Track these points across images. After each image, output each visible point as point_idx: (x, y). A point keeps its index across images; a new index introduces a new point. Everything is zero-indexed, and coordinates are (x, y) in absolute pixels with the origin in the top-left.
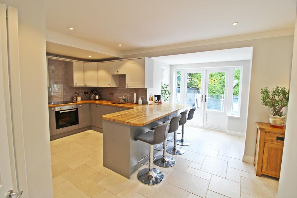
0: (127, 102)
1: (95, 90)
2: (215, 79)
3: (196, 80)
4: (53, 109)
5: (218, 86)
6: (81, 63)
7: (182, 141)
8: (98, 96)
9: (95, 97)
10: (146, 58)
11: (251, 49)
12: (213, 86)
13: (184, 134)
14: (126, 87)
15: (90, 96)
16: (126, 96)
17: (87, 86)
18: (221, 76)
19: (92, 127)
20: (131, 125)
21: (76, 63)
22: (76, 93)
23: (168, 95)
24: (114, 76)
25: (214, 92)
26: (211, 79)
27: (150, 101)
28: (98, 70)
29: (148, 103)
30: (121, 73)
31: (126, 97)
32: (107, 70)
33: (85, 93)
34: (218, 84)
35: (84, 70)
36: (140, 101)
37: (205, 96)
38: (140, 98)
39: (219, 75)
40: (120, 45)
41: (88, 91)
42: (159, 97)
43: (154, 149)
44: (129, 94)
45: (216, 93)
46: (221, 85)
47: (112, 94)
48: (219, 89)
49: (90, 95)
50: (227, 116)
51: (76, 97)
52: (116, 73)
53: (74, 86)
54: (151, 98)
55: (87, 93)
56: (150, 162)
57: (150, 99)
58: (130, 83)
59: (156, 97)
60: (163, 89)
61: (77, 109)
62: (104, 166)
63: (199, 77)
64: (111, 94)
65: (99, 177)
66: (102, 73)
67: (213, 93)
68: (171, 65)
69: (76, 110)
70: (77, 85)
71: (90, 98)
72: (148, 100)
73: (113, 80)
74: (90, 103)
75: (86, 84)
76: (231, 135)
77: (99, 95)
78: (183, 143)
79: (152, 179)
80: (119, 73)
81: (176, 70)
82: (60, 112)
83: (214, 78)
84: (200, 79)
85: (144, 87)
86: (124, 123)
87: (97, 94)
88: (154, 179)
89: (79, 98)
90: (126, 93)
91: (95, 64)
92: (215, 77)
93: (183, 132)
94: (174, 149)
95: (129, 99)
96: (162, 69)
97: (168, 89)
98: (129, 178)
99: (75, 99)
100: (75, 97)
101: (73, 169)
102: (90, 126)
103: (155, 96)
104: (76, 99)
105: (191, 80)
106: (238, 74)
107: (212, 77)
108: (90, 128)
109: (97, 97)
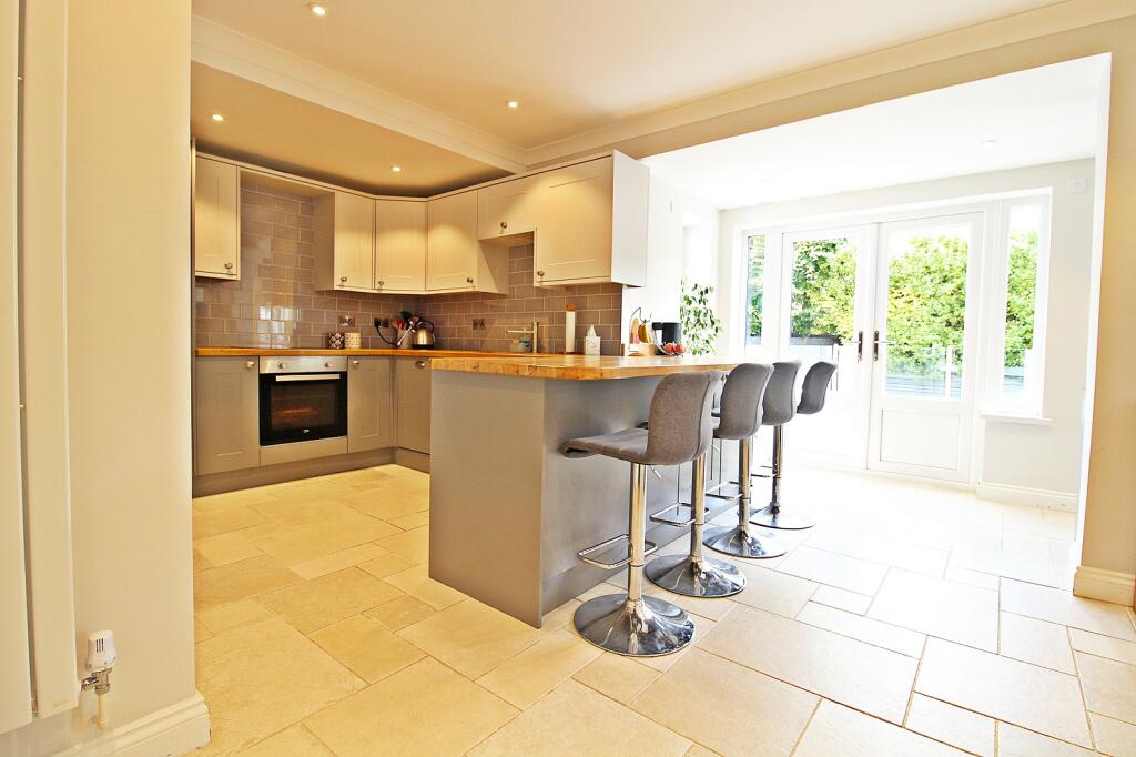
0: (538, 352)
1: (414, 311)
2: (912, 297)
3: (828, 304)
4: (251, 363)
5: (924, 327)
6: (364, 201)
7: (774, 510)
8: (427, 336)
9: (414, 336)
10: (620, 158)
11: (1103, 62)
12: (903, 326)
13: (782, 483)
14: (536, 285)
15: (397, 334)
16: (535, 327)
17: (384, 292)
18: (937, 281)
19: (399, 453)
20: (548, 375)
21: (344, 199)
22: (342, 320)
23: (710, 331)
24: (487, 246)
25: (906, 348)
26: (895, 295)
27: (631, 342)
28: (426, 227)
29: (627, 352)
30: (516, 227)
31: (535, 331)
32: (463, 224)
33: (377, 323)
34: (926, 318)
35: (375, 230)
36: (593, 341)
37: (876, 337)
38: (592, 331)
39: (928, 278)
40: (513, 105)
41: (390, 315)
42: (669, 330)
43: (652, 519)
44: (546, 319)
45: (917, 355)
46: (937, 320)
47: (478, 324)
48: (930, 338)
49: (396, 331)
50: (983, 417)
51: (343, 335)
52: (496, 233)
53: (336, 288)
54: (636, 332)
55: (386, 324)
56: (630, 556)
57: (632, 335)
58: (550, 269)
59: (659, 332)
60: (688, 307)
61: (344, 375)
62: (435, 574)
63: (840, 291)
64: (475, 325)
65: (407, 613)
66: (445, 240)
67: (902, 354)
68: (722, 212)
69: (337, 377)
70: (345, 283)
71: (397, 341)
72: (625, 339)
73: (485, 265)
74: (392, 357)
75: (381, 283)
76: (1003, 501)
77: (430, 332)
78: (779, 516)
79: (639, 626)
80: (509, 231)
81: (744, 232)
82: (278, 379)
83: (905, 293)
84: (843, 297)
85: (610, 276)
86: (518, 371)
87: (422, 327)
88: (645, 629)
89: (354, 340)
90: (537, 315)
91: (415, 206)
92: (909, 286)
93: (776, 469)
94: (740, 535)
95: (546, 340)
96: (685, 228)
97: (708, 306)
98: (537, 626)
99: (338, 342)
100: (338, 335)
101: (308, 578)
102: (393, 448)
103: (655, 326)
104: (343, 342)
105: (807, 305)
106: (1017, 271)
107: (897, 288)
108: (390, 455)
109: (423, 338)
